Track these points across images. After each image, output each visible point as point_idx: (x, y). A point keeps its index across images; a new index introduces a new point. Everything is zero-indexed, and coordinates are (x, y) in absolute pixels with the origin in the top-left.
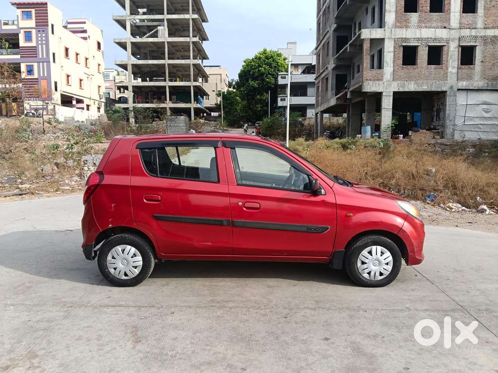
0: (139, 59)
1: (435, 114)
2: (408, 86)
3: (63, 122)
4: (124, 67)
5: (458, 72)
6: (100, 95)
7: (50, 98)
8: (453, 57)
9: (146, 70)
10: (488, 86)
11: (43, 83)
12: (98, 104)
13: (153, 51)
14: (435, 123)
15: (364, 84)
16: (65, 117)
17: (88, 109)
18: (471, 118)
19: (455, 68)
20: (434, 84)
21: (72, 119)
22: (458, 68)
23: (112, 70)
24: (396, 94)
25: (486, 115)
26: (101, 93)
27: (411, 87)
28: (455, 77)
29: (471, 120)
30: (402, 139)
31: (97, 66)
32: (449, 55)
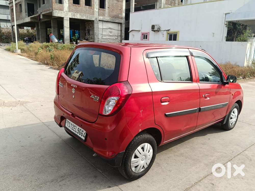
1: (87, 32)
2: (76, 16)
5: (99, 11)
8: (96, 3)
10: (111, 20)
14: (87, 37)
15: (54, 11)
18: (105, 35)
19: (97, 9)
20: (89, 16)
22: (98, 9)
24: (71, 19)
25: (110, 34)
27: (78, 16)
28: (97, 13)
29: (105, 36)
30: (75, 44)
32: (95, 2)
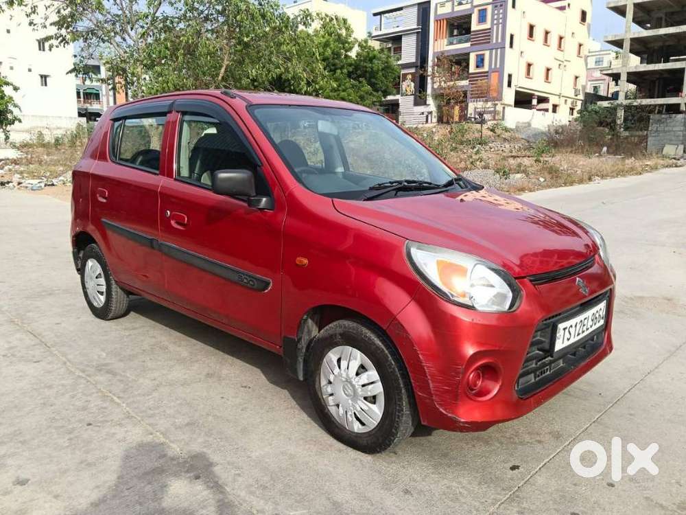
0: (646, 29)
3: (512, 130)
4: (618, 43)
6: (576, 90)
7: (499, 98)
9: (657, 45)
11: (494, 78)
12: (572, 103)
13: (673, 13)
16: (518, 122)
17: (554, 111)
21: (527, 125)
23: (608, 52)
26: (579, 87)
31: (577, 46)
